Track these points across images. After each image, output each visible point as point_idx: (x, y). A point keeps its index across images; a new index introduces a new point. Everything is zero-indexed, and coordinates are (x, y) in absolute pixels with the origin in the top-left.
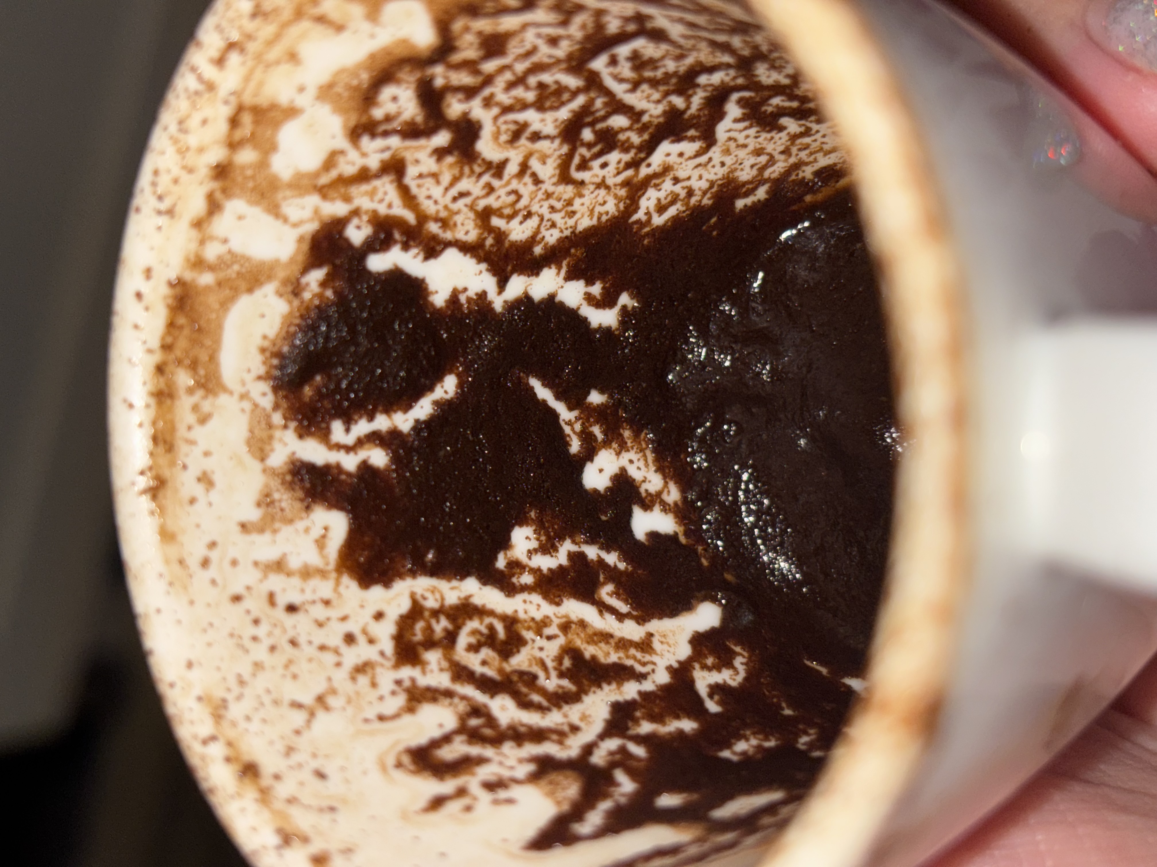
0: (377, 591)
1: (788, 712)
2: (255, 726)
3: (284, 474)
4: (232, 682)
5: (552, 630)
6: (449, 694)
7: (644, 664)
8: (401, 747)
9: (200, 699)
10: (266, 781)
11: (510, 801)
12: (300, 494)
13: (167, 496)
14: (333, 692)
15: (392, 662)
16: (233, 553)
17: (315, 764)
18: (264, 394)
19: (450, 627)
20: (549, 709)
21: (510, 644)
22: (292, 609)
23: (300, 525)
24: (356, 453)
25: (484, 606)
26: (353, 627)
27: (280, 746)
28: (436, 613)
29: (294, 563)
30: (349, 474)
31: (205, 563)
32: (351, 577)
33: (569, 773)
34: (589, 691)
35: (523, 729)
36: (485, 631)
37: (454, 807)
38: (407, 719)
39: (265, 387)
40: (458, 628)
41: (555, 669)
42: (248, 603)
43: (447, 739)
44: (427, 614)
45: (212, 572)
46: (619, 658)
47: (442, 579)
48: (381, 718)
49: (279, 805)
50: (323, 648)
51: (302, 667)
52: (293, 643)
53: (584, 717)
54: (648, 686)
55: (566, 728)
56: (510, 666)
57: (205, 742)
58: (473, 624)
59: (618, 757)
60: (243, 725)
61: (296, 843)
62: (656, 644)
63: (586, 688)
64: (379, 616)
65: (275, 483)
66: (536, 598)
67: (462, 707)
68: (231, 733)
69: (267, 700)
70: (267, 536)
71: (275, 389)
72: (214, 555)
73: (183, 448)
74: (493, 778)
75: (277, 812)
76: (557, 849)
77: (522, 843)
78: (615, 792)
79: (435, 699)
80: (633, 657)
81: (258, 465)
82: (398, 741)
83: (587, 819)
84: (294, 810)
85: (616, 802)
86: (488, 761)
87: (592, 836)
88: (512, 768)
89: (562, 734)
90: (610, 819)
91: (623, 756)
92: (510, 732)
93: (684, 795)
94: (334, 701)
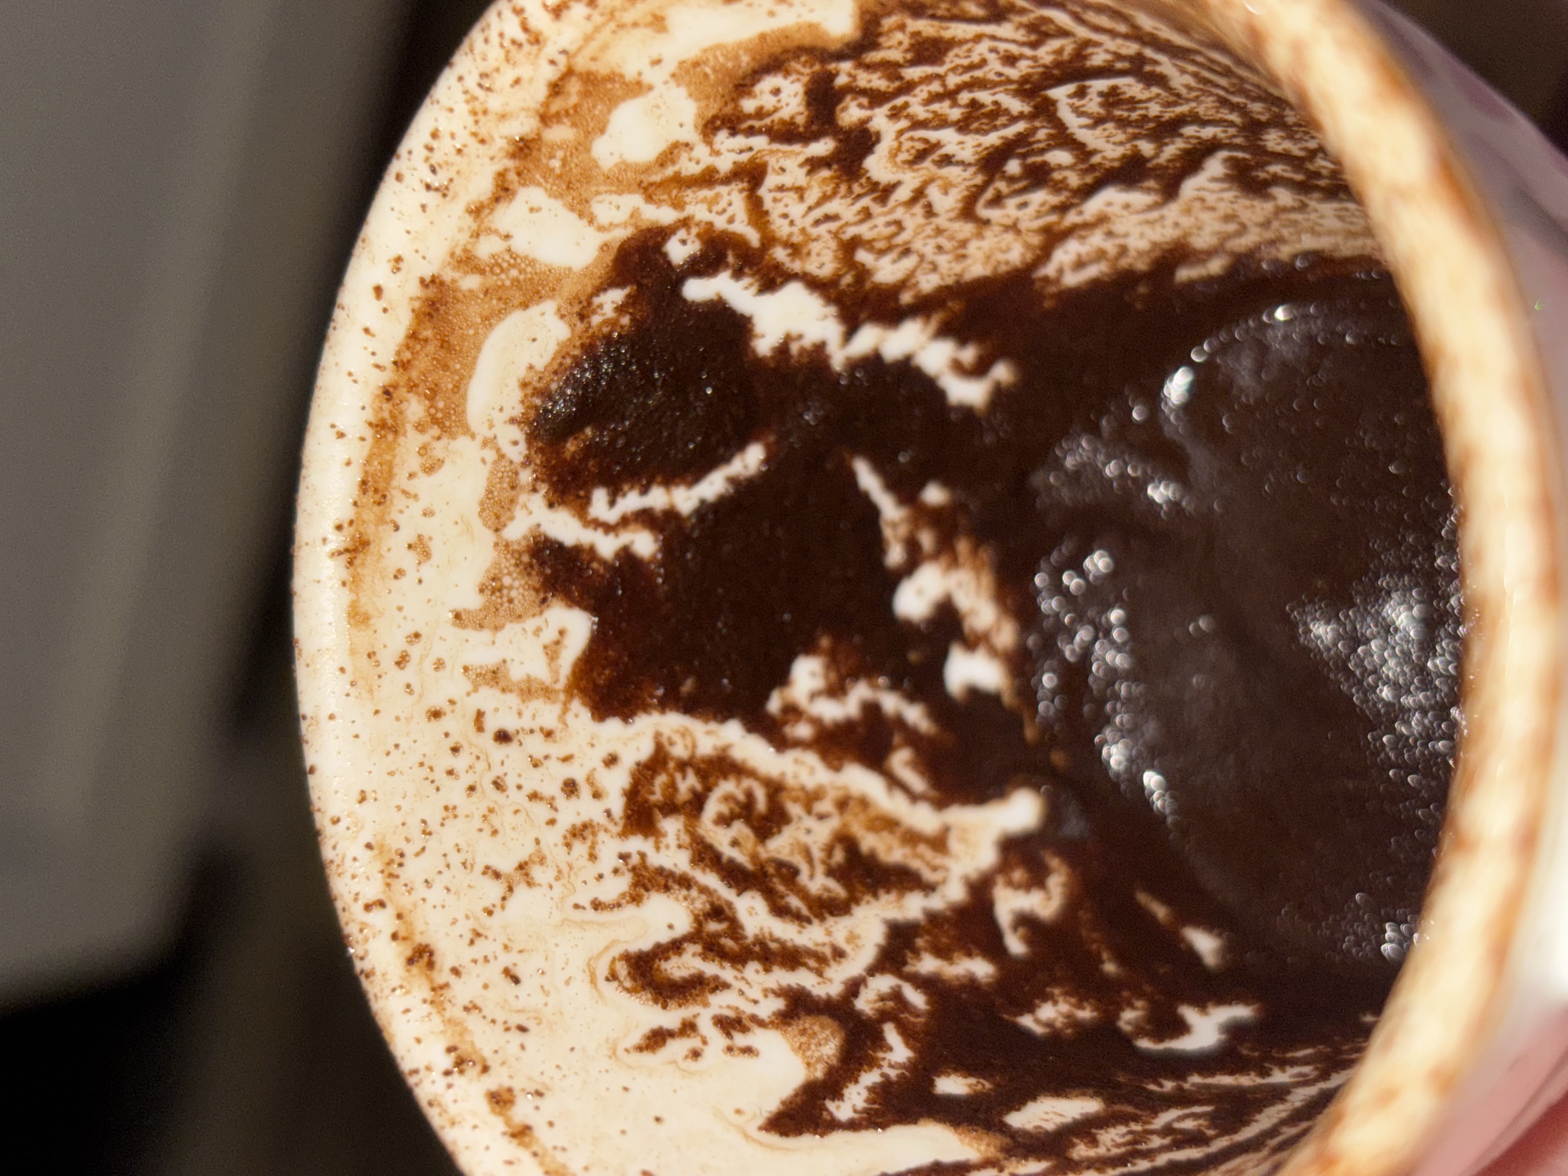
0: (613, 725)
1: (1110, 967)
2: (436, 895)
3: (520, 554)
4: (415, 829)
5: (825, 806)
6: (685, 882)
7: (935, 869)
8: (617, 951)
9: (369, 846)
10: (442, 976)
11: (748, 1051)
12: (536, 581)
13: (367, 561)
14: (542, 861)
15: (618, 829)
16: (439, 651)
17: (505, 960)
18: (515, 443)
19: (699, 787)
20: (809, 921)
21: (770, 821)
22: (503, 737)
23: (531, 624)
24: (617, 535)
25: (744, 762)
26: (577, 772)
27: (465, 928)
28: (683, 766)
29: (516, 673)
30: (603, 562)
31: (402, 661)
32: (584, 704)
33: (826, 1020)
34: (862, 899)
35: (773, 946)
36: (741, 797)
37: (677, 1048)
38: (630, 911)
39: (517, 433)
40: (708, 789)
41: (823, 862)
42: (447, 723)
43: (676, 947)
44: (671, 765)
45: (408, 674)
46: (905, 856)
47: (697, 718)
48: (597, 905)
49: (456, 1012)
50: (534, 796)
51: (505, 820)
52: (498, 785)
53: (851, 938)
54: (937, 903)
55: (828, 951)
56: (767, 852)
57: (368, 907)
58: (727, 787)
59: (890, 1004)
60: (421, 891)
61: (472, 1072)
62: (953, 843)
63: (858, 894)
64: (612, 761)
65: (508, 563)
66: (811, 759)
67: (701, 903)
68: (405, 901)
69: (455, 859)
70: (485, 635)
71: (531, 438)
72: (415, 652)
73: (398, 501)
74: (731, 1014)
75: (450, 1022)
76: (808, 1141)
77: (760, 1121)
78: (884, 1059)
79: (667, 888)
80: (921, 857)
81: (489, 537)
82: (613, 943)
83: (846, 1098)
84: (473, 1021)
85: (883, 1075)
86: (726, 986)
87: (852, 1126)
88: (756, 1002)
89: (822, 960)
90: (874, 1103)
91: (896, 1004)
92: (757, 949)
93: (972, 1081)
94: (539, 873)
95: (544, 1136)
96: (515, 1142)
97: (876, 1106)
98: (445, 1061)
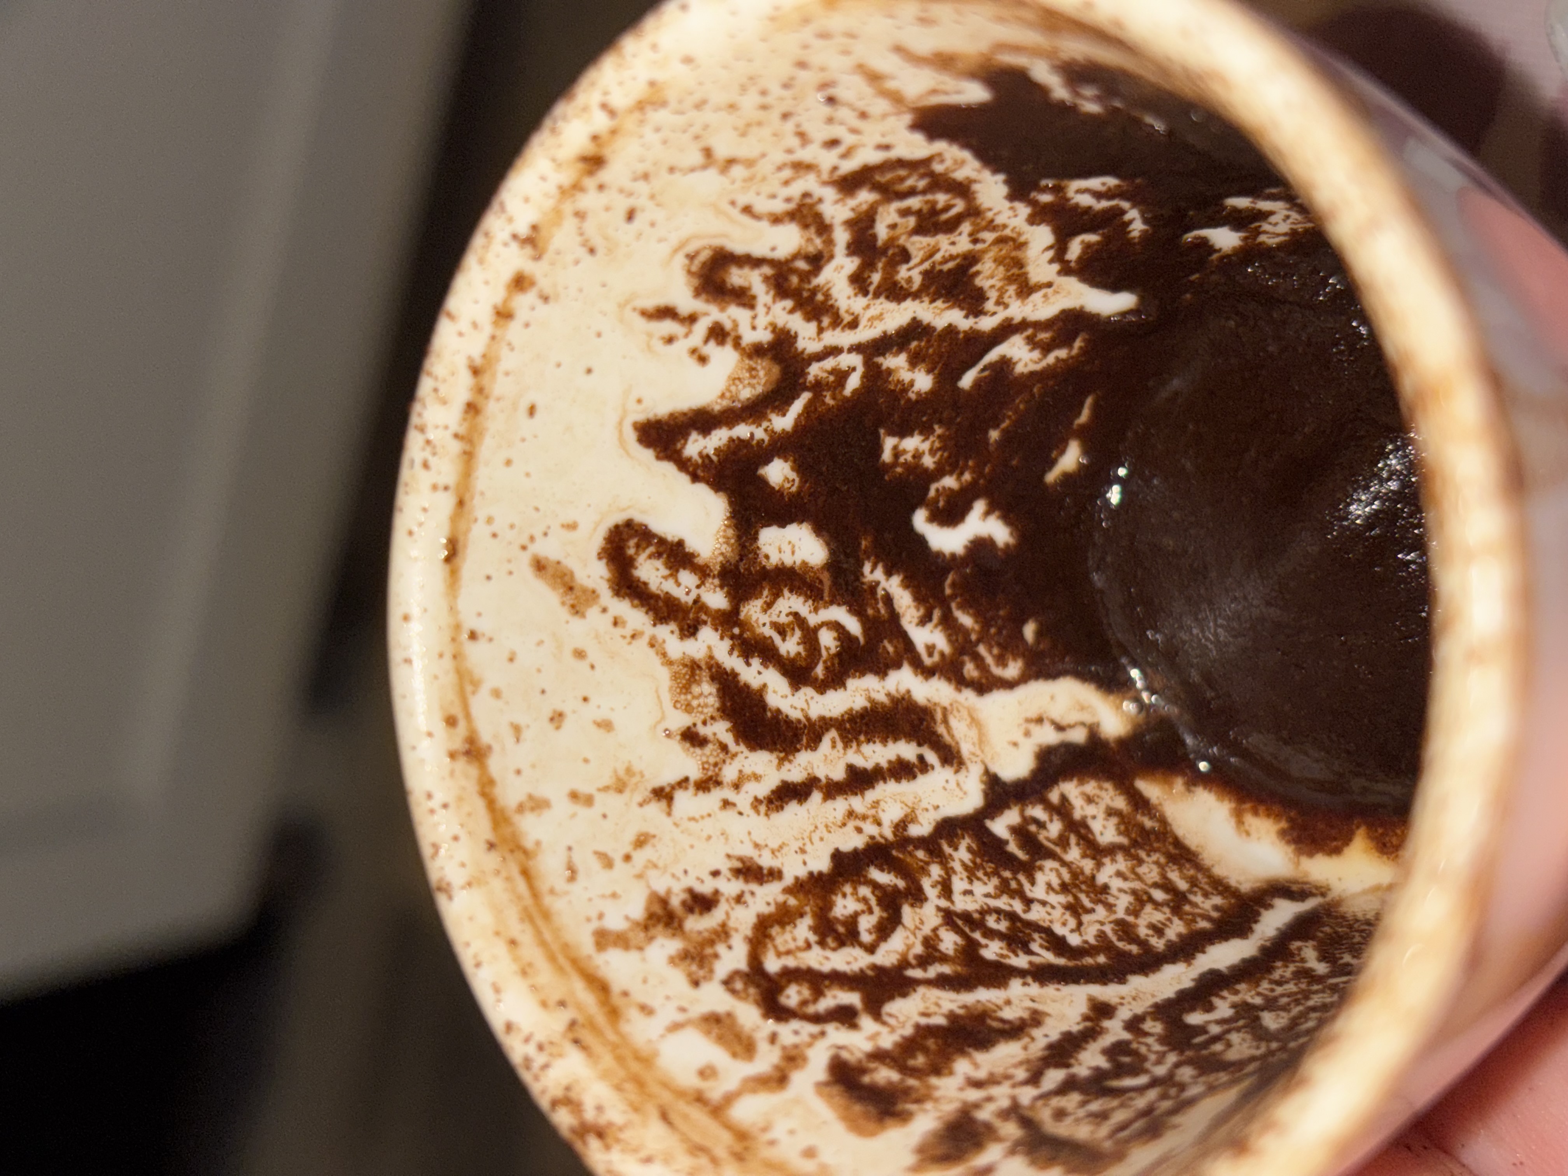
0: (916, 136)
2: (653, 138)
3: (993, 64)
4: (694, 99)
5: (989, 236)
6: (824, 228)
7: (999, 303)
8: (718, 242)
10: (590, 183)
11: (703, 360)
12: (983, 72)
14: (750, 165)
15: (829, 179)
16: (857, 49)
17: (641, 201)
19: (920, 188)
20: (866, 294)
21: (936, 228)
22: (831, 100)
23: (946, 77)
24: (1078, 99)
25: (974, 192)
26: (850, 140)
27: (643, 168)
28: (929, 174)
29: (892, 84)
30: (1045, 96)
31: (824, 36)
32: (915, 118)
33: (776, 370)
34: (920, 298)
35: (820, 297)
37: (666, 328)
38: (765, 224)
40: (924, 192)
41: (934, 263)
42: (804, 73)
43: (758, 262)
44: (922, 170)
45: (817, 43)
46: (992, 287)
47: (981, 162)
48: (747, 210)
49: (568, 208)
50: (800, 134)
51: (761, 133)
52: (786, 116)
53: (876, 319)
54: (965, 324)
55: (847, 318)
56: (906, 241)
57: (604, 106)
58: (941, 198)
59: (832, 378)
60: (647, 129)
61: (529, 250)
62: (1037, 297)
63: (923, 295)
64: (885, 147)
65: (976, 60)
66: (1025, 211)
67: (811, 249)
68: (629, 126)
69: (696, 129)
70: (904, 63)
72: (840, 39)
74: (728, 326)
75: (557, 211)
76: (648, 454)
77: (641, 417)
78: (770, 420)
79: (806, 226)
80: (1002, 292)
81: (985, 49)
82: (725, 236)
83: (708, 438)
84: (570, 224)
85: (752, 435)
86: (752, 307)
87: (683, 464)
88: (754, 328)
89: (836, 321)
90: (718, 456)
91: (833, 382)
92: (805, 294)
93: (792, 475)
94: (737, 171)
95: (514, 331)
96: (494, 318)
97: (715, 458)
98: (523, 230)
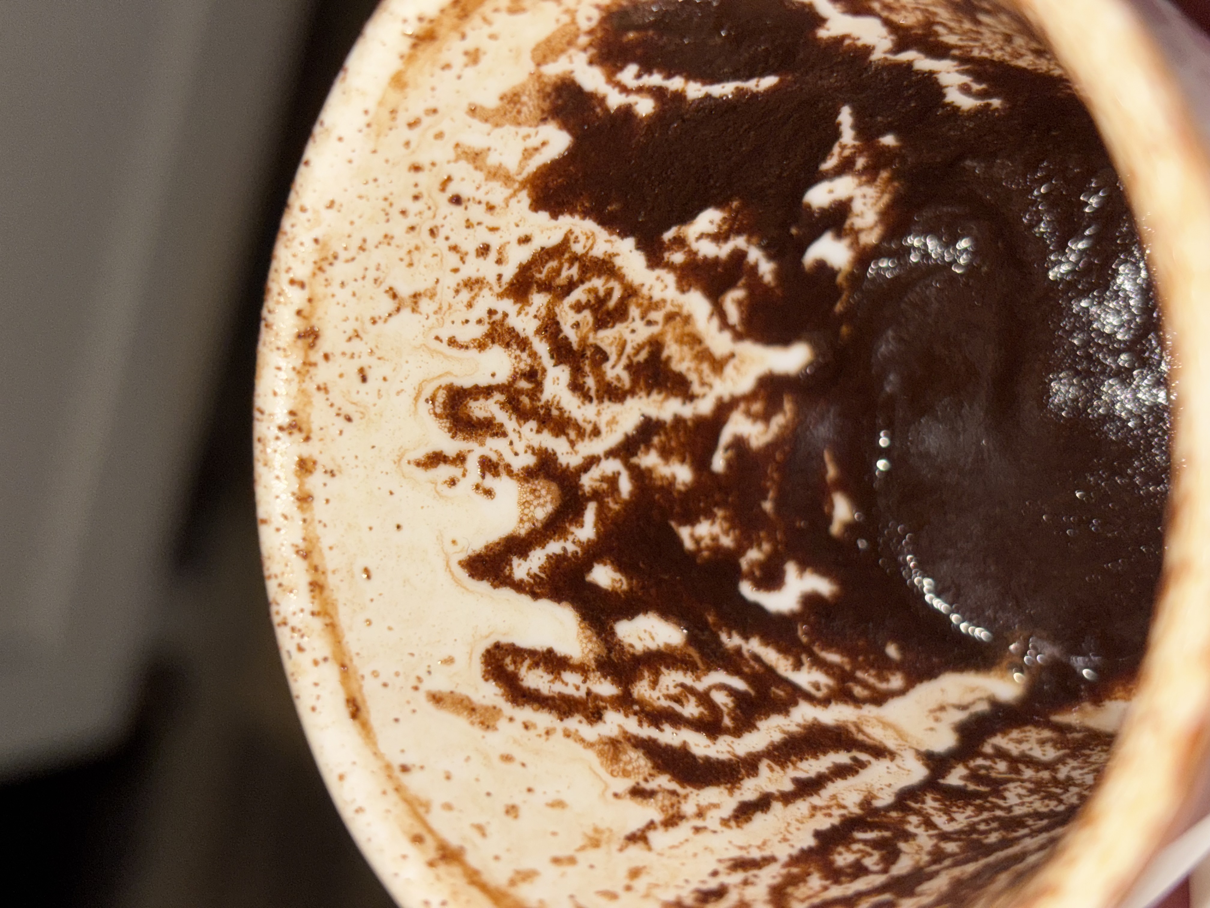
0: (543, 216)
1: (768, 505)
2: (343, 295)
3: (546, 84)
4: (356, 242)
5: (657, 316)
6: (523, 344)
7: (703, 384)
8: (445, 381)
9: (316, 241)
10: (316, 356)
11: (489, 493)
12: (546, 105)
13: (427, 52)
14: (432, 296)
15: (500, 290)
16: (445, 126)
17: (365, 361)
18: (589, 19)
19: (576, 277)
20: (591, 400)
21: (611, 318)
22: (457, 200)
23: (524, 130)
24: (627, 96)
25: (620, 268)
26: (495, 241)
27: (349, 327)
28: (575, 258)
29: (492, 160)
30: (606, 110)
31: (412, 125)
32: (529, 196)
33: (554, 487)
34: (637, 394)
35: (555, 412)
36: (602, 293)
37: (444, 471)
38: (473, 353)
39: (596, 15)
40: (582, 281)
41: (629, 357)
42: (420, 177)
43: (487, 391)
44: (567, 256)
45: (413, 135)
46: (689, 369)
47: (606, 230)
48: (452, 342)
49: (311, 387)
50: (454, 248)
51: (424, 258)
52: (433, 232)
53: (613, 422)
54: (687, 411)
55: (589, 428)
56: (595, 338)
57: (292, 282)
58: (598, 283)
59: (605, 486)
60: (335, 288)
61: (298, 437)
62: (729, 370)
63: (637, 390)
64: (525, 240)
65: (533, 88)
66: (670, 278)
67: (523, 366)
68: (320, 290)
69: (372, 274)
70: (487, 127)
71: (603, 21)
72: (427, 121)
73: (476, 20)
74: (494, 458)
75: (303, 392)
76: (484, 586)
77: (463, 556)
78: (572, 533)
79: (508, 345)
80: (700, 373)
81: (531, 67)
82: (448, 373)
83: (528, 559)
84: (319, 398)
85: (565, 549)
86: (504, 435)
87: (519, 587)
88: (516, 454)
89: (581, 433)
90: (545, 572)
91: (608, 489)
92: (542, 412)
93: (618, 576)
94: (425, 305)
95: (319, 508)
96: (297, 504)
97: (543, 575)
98: (284, 419)
